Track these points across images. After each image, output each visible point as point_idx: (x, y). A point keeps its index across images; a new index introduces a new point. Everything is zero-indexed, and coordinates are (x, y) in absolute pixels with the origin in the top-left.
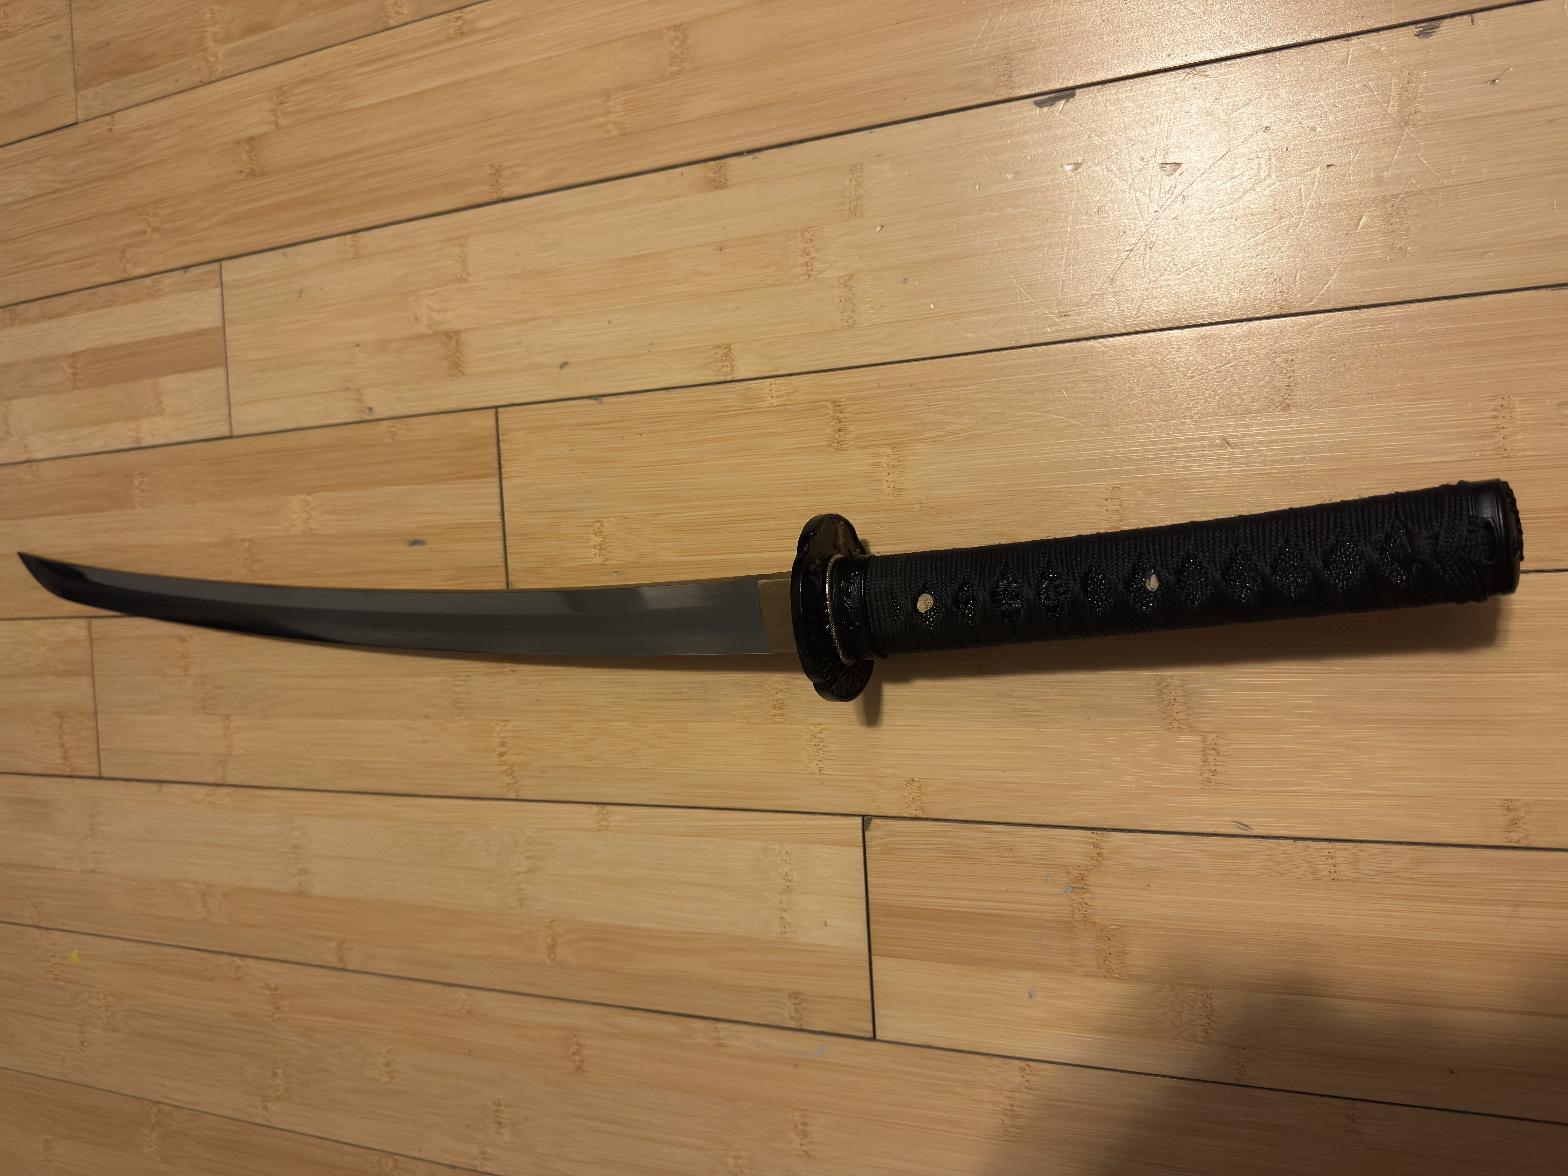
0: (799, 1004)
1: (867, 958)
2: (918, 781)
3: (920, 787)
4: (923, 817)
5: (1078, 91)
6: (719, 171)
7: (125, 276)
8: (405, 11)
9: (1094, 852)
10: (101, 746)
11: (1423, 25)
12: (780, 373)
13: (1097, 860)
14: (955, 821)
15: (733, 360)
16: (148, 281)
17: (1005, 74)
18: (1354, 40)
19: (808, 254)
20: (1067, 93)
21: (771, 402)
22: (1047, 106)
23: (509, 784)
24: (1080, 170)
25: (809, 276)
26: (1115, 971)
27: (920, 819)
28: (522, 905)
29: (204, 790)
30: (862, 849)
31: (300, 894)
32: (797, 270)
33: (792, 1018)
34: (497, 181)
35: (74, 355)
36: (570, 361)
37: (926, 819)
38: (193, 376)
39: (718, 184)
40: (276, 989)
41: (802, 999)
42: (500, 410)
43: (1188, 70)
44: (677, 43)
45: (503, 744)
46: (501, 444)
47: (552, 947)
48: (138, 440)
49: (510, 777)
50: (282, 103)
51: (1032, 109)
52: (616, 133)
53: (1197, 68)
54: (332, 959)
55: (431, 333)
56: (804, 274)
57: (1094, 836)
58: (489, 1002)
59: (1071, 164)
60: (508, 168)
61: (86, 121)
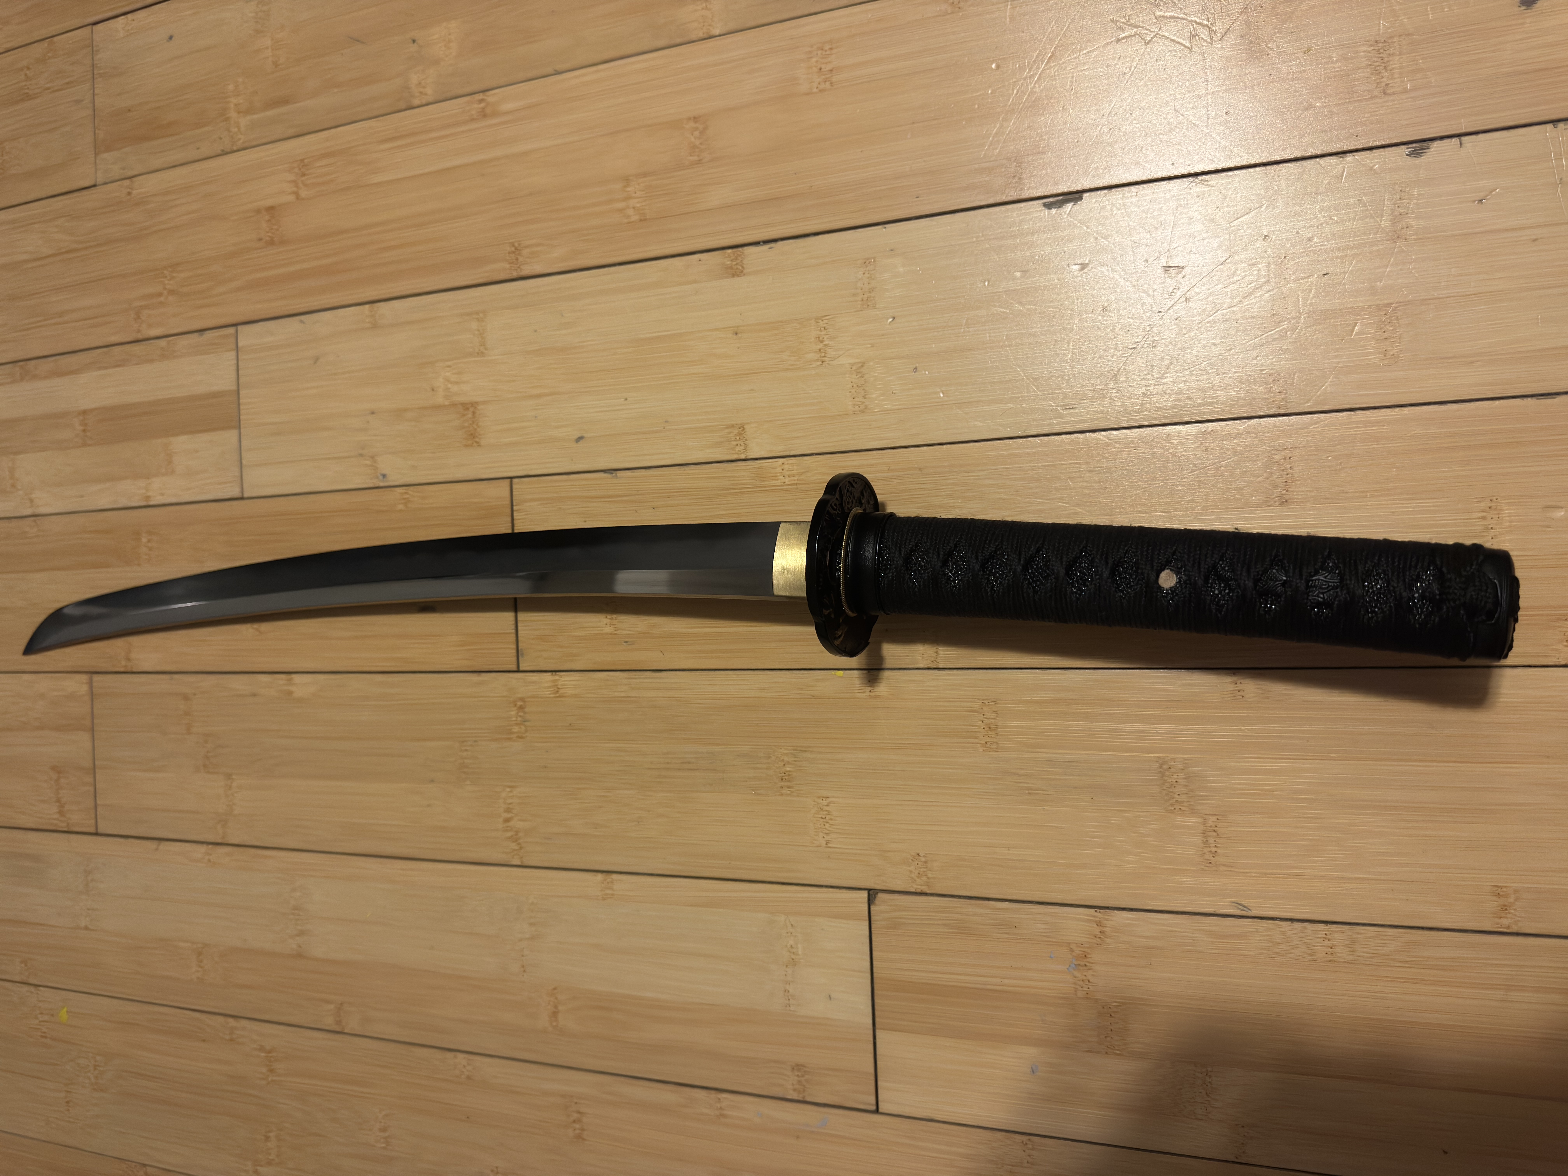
0: (803, 1076)
1: (871, 1032)
2: (924, 857)
3: (926, 862)
4: (928, 892)
5: (1085, 195)
6: (736, 259)
7: (139, 336)
8: (429, 91)
9: (1097, 930)
10: (98, 802)
11: (1414, 145)
12: (792, 453)
13: (1100, 937)
14: (960, 897)
15: (746, 440)
16: (163, 343)
17: (1014, 177)
18: (1349, 158)
19: (822, 342)
20: (1075, 196)
21: (783, 481)
22: (1055, 208)
23: (514, 850)
24: (1086, 270)
25: (823, 362)
26: (1116, 1048)
27: (926, 894)
28: (524, 971)
29: (203, 848)
30: (867, 923)
31: (300, 956)
32: (811, 356)
33: (795, 1090)
34: (517, 259)
35: (84, 412)
36: (585, 435)
37: (932, 895)
38: (204, 437)
39: (736, 272)
40: (270, 1052)
41: (805, 1071)
42: (515, 480)
43: (1191, 179)
44: (697, 133)
45: (508, 810)
46: (515, 514)
47: (555, 1014)
48: (148, 498)
49: (514, 844)
50: (304, 175)
51: (1041, 211)
52: (635, 218)
53: (1200, 178)
54: (329, 1022)
55: (447, 403)
56: (817, 360)
57: (1096, 914)
58: (488, 1068)
59: (1077, 264)
60: (527, 247)
61: (105, 183)
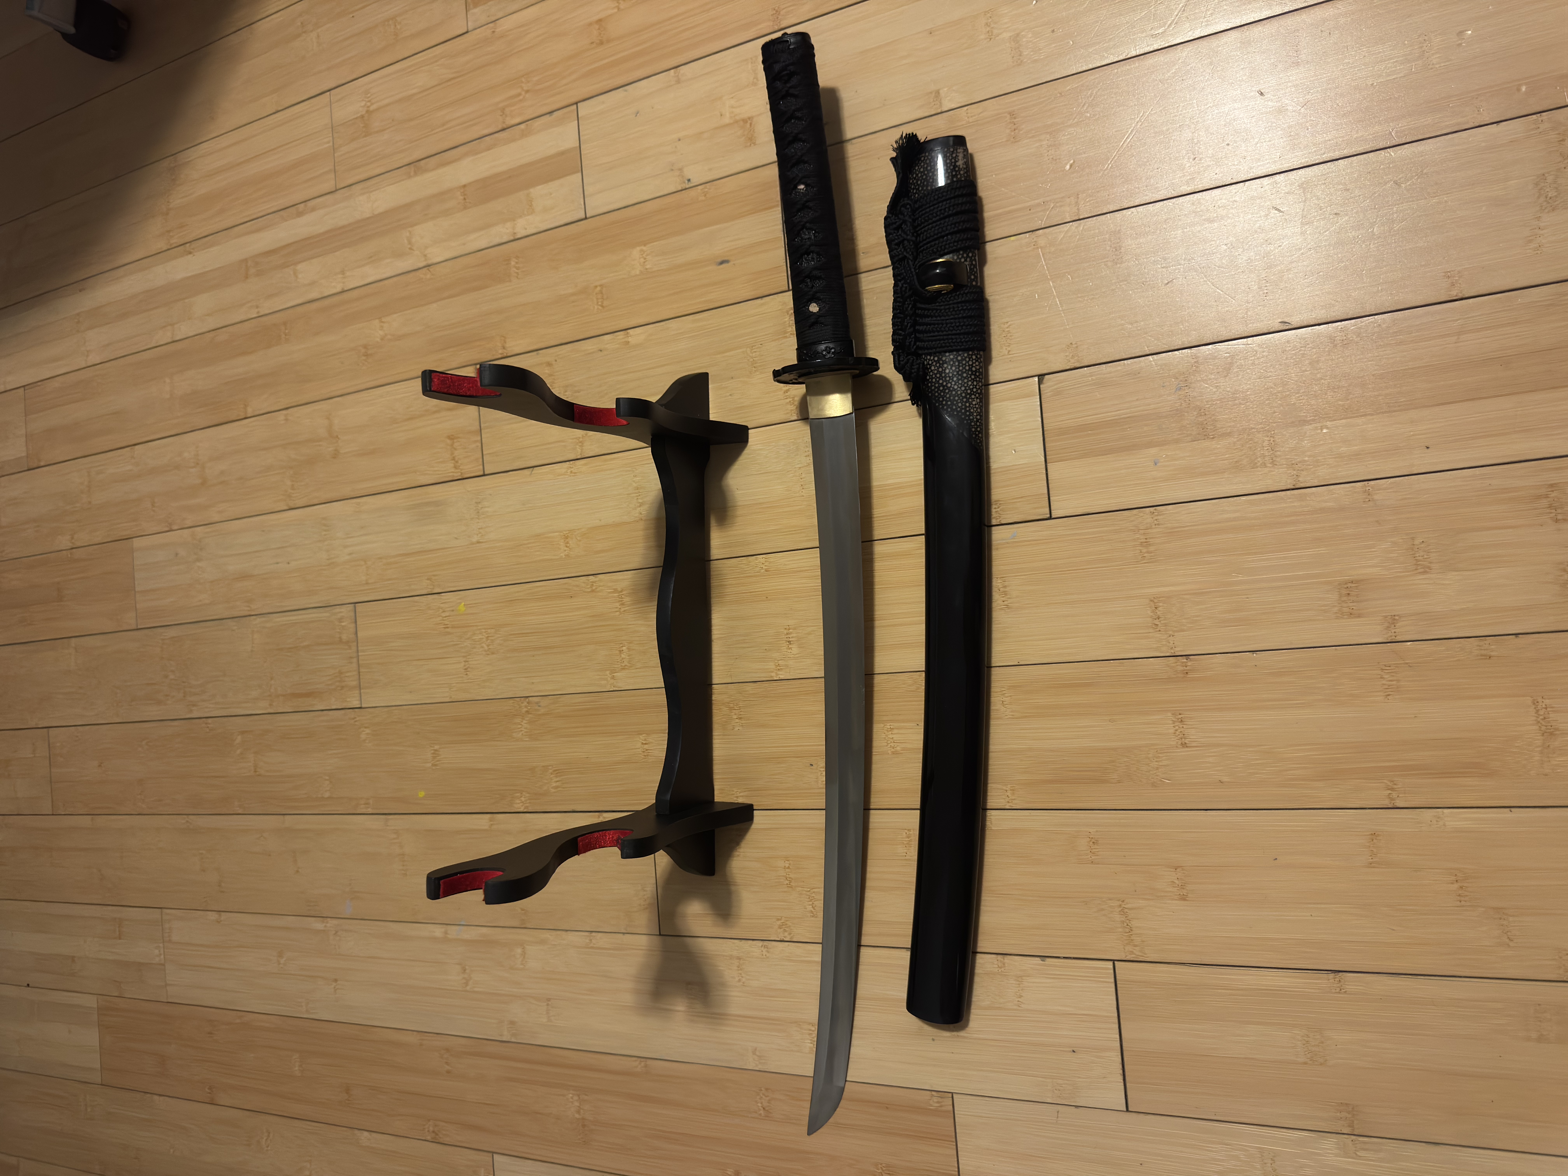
0: (1000, 507)
1: (1044, 465)
2: (1075, 344)
3: (1076, 347)
4: (1079, 366)
7: (505, 126)
9: (1193, 361)
10: (484, 453)
12: (973, 102)
13: (1195, 366)
15: (941, 102)
16: (522, 126)
19: (989, 26)
21: (968, 121)
23: (791, 411)
25: (990, 39)
26: (1210, 434)
27: (1077, 369)
29: (566, 465)
30: (1039, 398)
32: (983, 36)
34: (777, 17)
35: (464, 186)
38: (557, 183)
40: (621, 591)
41: (1002, 504)
48: (515, 234)
49: (792, 406)
55: (733, 122)
56: (987, 38)
57: (1192, 351)
60: (783, 8)
61: (475, 29)
